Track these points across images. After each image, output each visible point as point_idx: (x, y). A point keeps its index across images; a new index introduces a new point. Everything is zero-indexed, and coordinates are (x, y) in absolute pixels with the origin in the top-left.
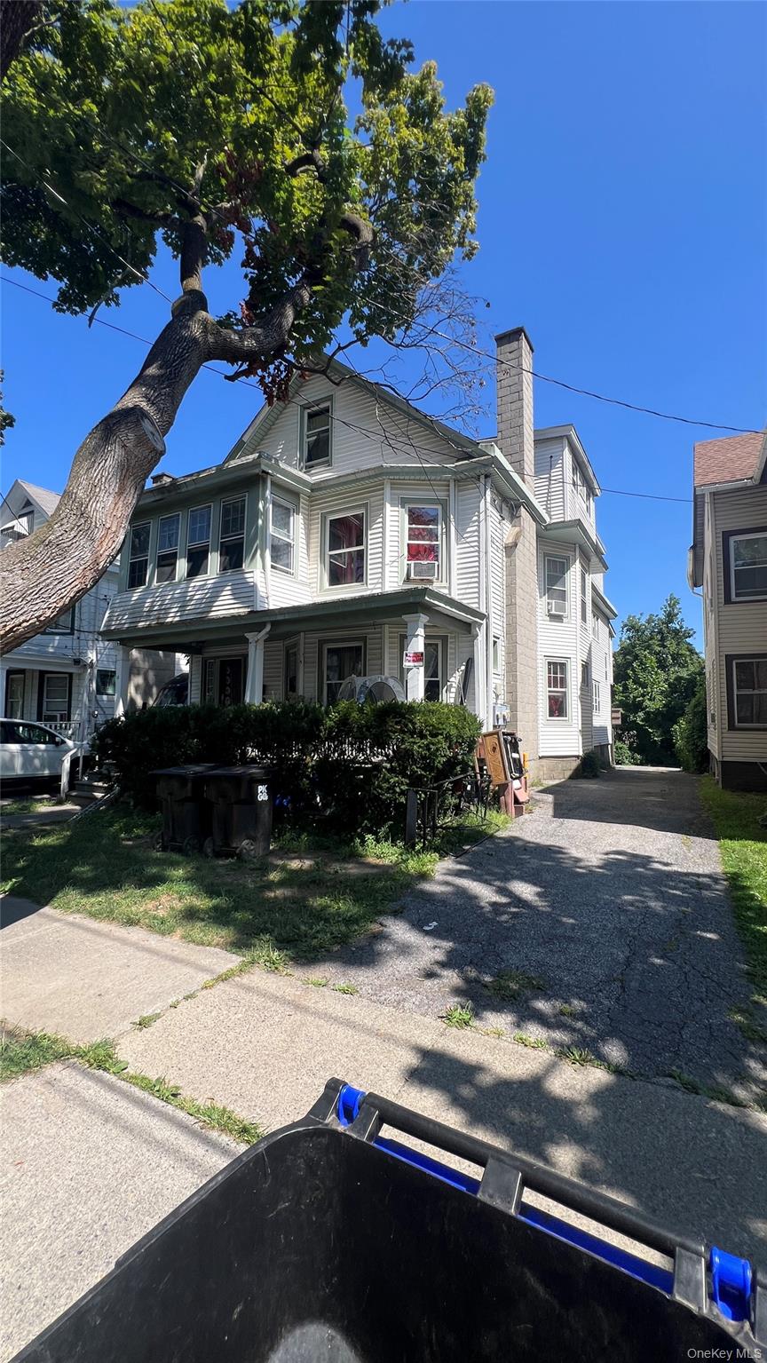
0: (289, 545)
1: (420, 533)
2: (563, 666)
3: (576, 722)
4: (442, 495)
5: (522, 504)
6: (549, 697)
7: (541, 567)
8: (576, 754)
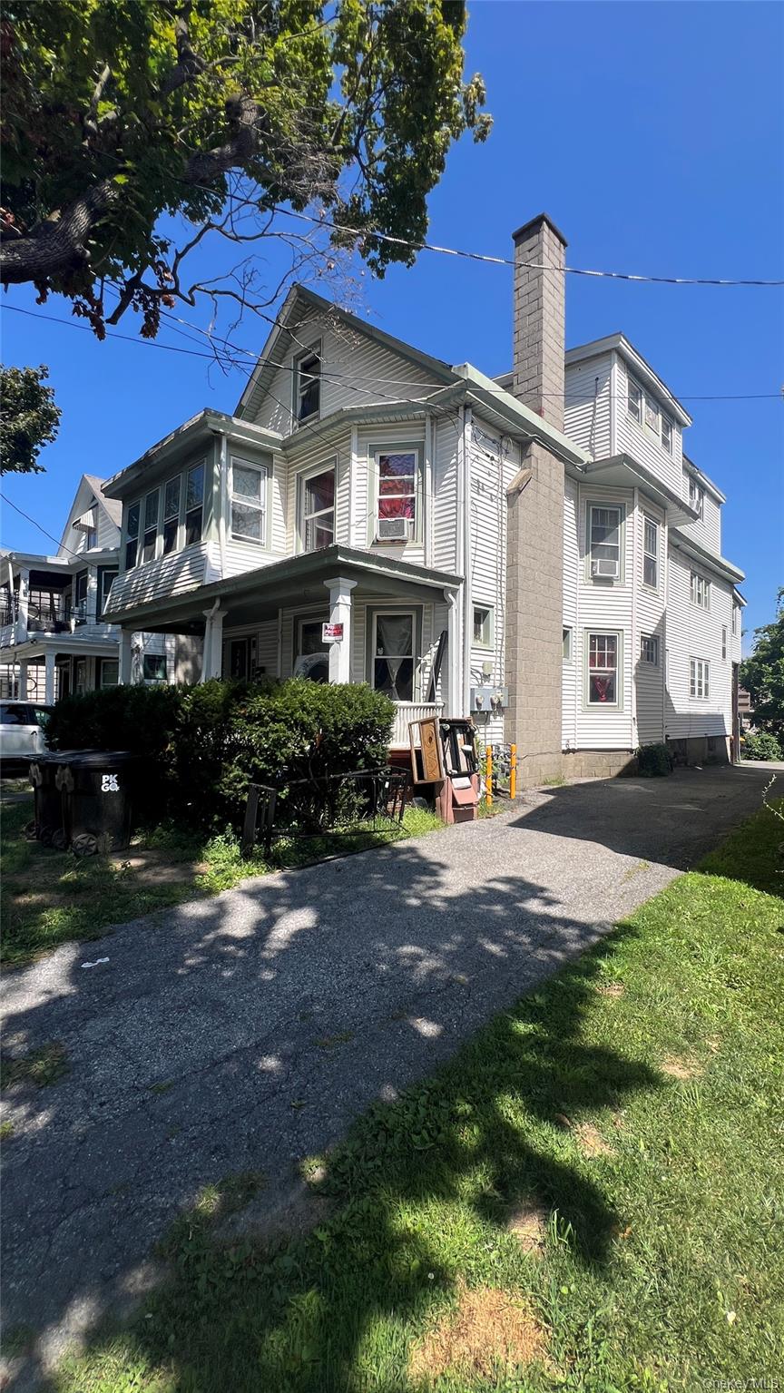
0: (260, 512)
1: (395, 486)
2: (612, 640)
3: (629, 708)
4: (415, 437)
5: (533, 439)
6: (592, 678)
7: (584, 518)
8: (628, 746)
